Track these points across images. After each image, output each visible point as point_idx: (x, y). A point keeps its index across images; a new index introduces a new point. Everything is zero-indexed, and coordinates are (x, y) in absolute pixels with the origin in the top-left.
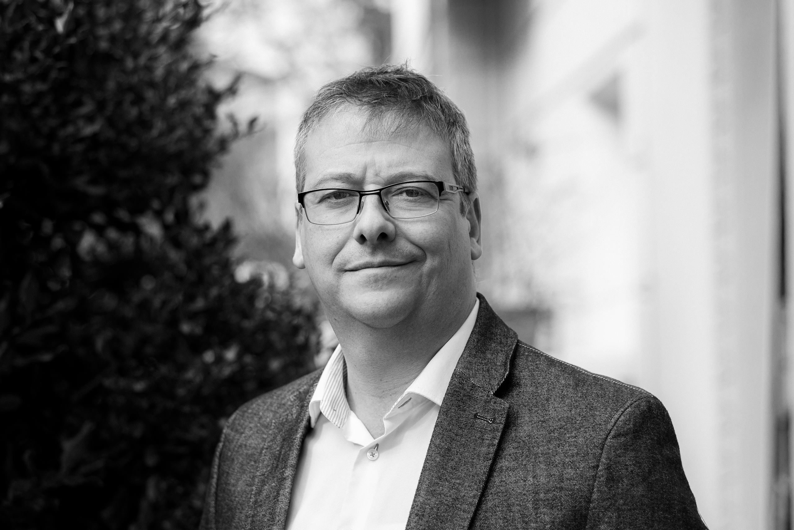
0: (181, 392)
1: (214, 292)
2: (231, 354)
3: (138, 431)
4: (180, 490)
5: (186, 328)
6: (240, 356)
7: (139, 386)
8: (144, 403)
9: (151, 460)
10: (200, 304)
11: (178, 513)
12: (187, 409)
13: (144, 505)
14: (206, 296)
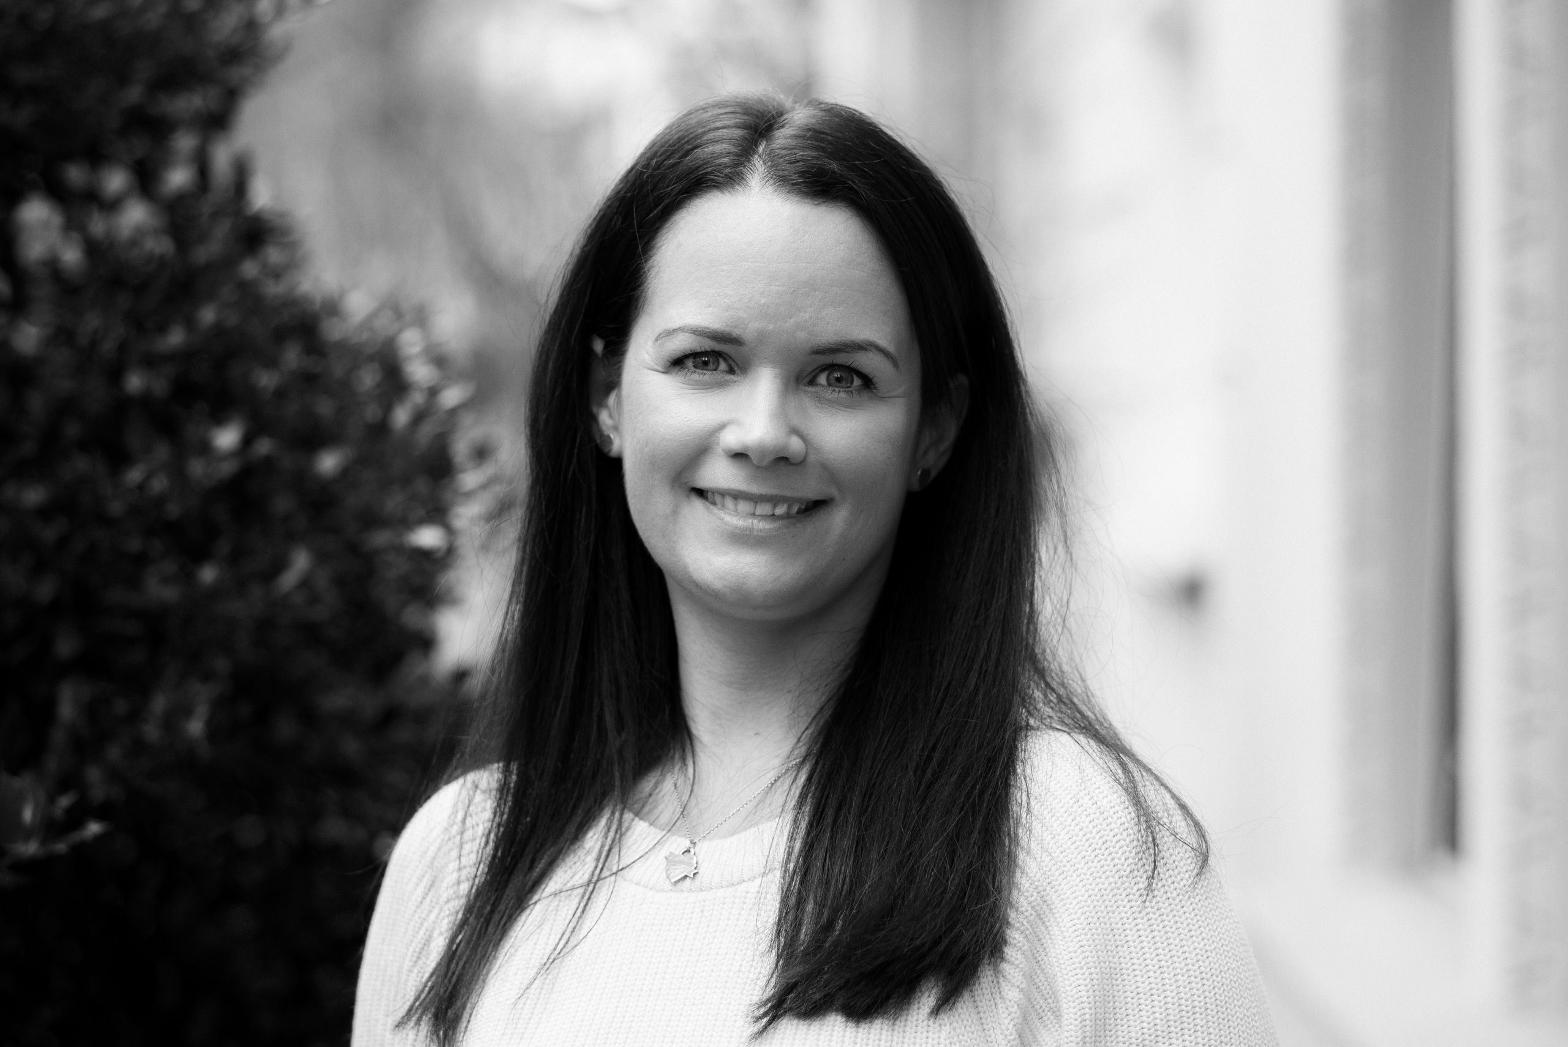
0: (116, 508)
1: (208, 315)
2: (227, 438)
3: (45, 590)
4: (121, 707)
5: (135, 382)
6: (247, 441)
7: (34, 496)
8: (49, 533)
9: (66, 646)
10: (176, 338)
11: (114, 753)
12: (135, 544)
13: (58, 737)
14: (190, 323)
